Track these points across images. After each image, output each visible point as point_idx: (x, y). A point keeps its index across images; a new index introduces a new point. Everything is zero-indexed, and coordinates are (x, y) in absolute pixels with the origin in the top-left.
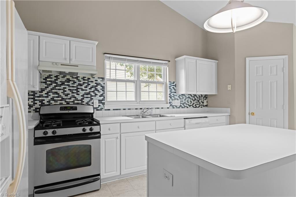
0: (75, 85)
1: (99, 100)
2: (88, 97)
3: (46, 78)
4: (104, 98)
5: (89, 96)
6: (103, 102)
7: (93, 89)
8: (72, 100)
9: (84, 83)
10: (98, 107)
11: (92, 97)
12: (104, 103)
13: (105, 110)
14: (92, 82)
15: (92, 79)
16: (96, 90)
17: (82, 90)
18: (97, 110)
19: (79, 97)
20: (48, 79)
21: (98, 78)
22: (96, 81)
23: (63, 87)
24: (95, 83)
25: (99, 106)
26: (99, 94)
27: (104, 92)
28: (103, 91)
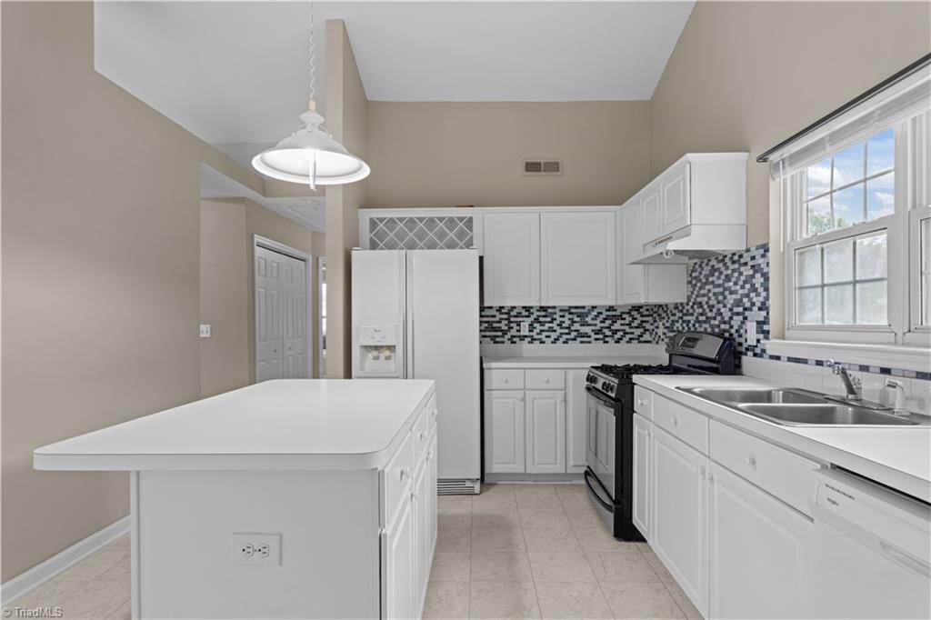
0: (721, 282)
1: (758, 323)
2: (738, 314)
3: (692, 271)
4: (768, 313)
5: (740, 309)
6: (765, 327)
7: (748, 286)
8: (717, 322)
9: (734, 271)
10: (756, 346)
11: (747, 313)
12: (768, 332)
13: (772, 357)
14: (746, 264)
15: (746, 258)
16: (754, 289)
17: (731, 293)
18: (755, 355)
19: (727, 315)
20: (694, 275)
21: (757, 248)
22: (753, 258)
23: (707, 287)
24: (753, 267)
25: (758, 341)
26: (758, 301)
27: (768, 294)
28: (767, 289)
